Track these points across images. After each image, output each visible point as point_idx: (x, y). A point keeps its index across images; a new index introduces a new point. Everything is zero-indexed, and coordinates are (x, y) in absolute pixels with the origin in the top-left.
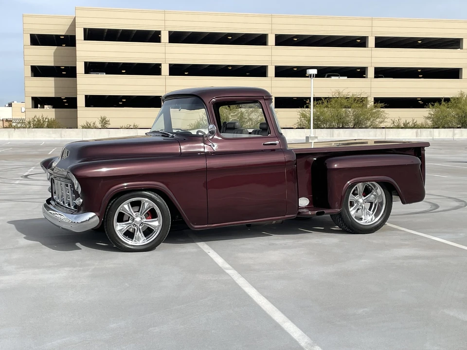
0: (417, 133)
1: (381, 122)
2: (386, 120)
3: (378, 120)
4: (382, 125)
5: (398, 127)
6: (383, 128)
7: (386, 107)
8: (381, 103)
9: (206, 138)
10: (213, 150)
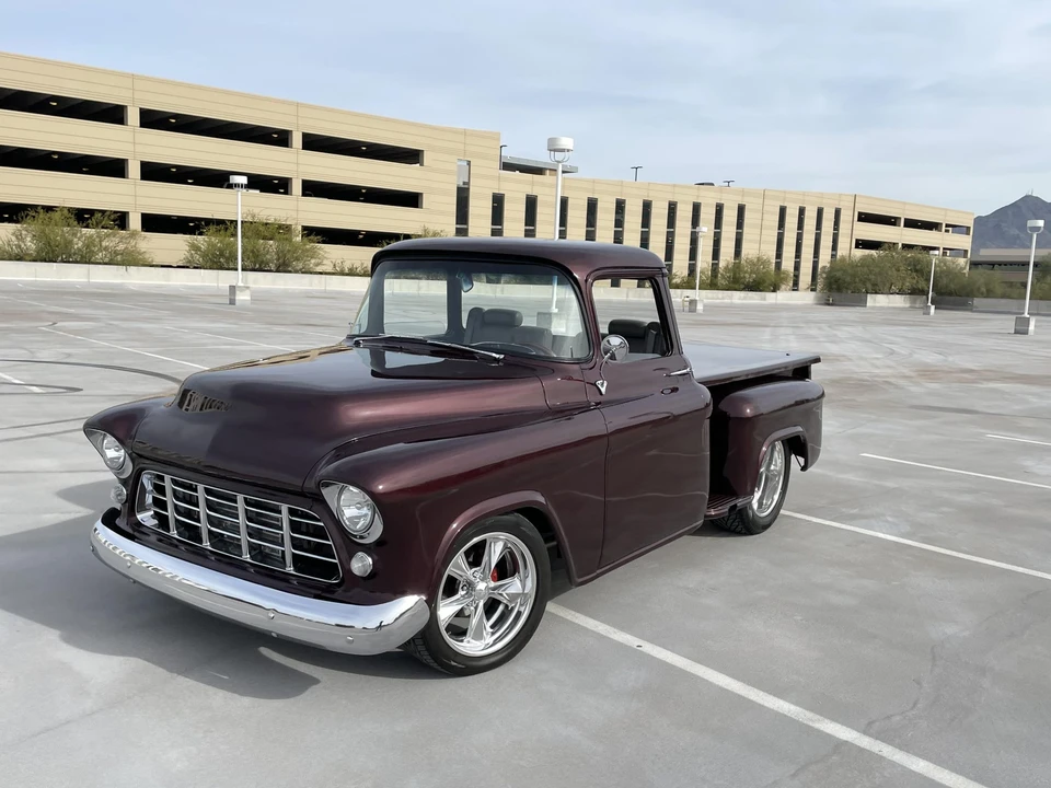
1: (317, 265)
2: (325, 262)
3: (313, 261)
4: (319, 269)
5: (342, 273)
6: (321, 273)
7: (324, 242)
8: (316, 235)
9: (584, 366)
10: (601, 394)
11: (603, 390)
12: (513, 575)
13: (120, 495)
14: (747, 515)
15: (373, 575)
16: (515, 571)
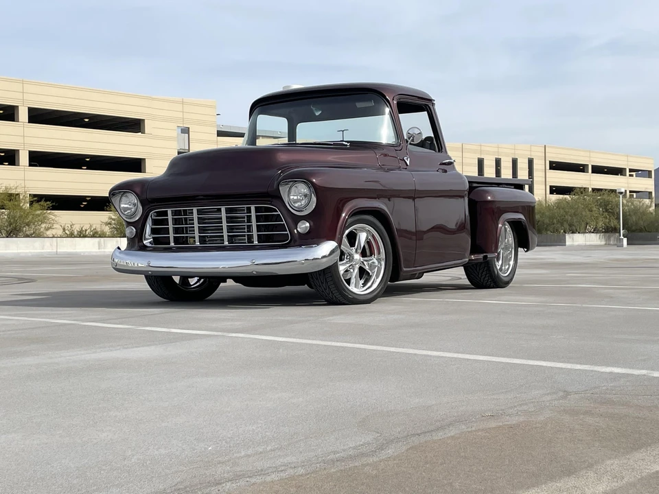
0: (99, 243)
1: (47, 229)
3: (43, 226)
4: (49, 233)
5: (71, 235)
6: (51, 237)
9: (396, 148)
10: (407, 165)
11: (408, 163)
12: (371, 255)
13: (131, 232)
14: (494, 272)
15: (309, 232)
16: (372, 254)
